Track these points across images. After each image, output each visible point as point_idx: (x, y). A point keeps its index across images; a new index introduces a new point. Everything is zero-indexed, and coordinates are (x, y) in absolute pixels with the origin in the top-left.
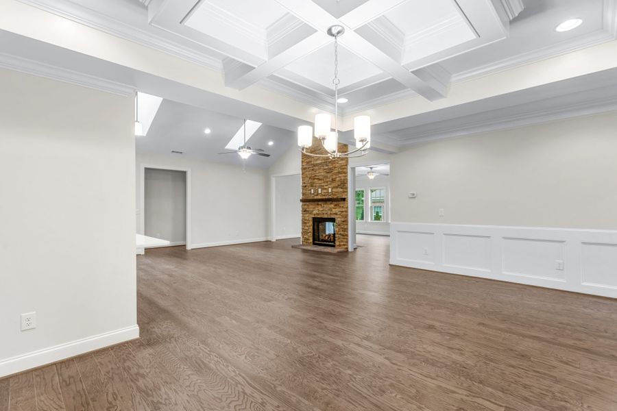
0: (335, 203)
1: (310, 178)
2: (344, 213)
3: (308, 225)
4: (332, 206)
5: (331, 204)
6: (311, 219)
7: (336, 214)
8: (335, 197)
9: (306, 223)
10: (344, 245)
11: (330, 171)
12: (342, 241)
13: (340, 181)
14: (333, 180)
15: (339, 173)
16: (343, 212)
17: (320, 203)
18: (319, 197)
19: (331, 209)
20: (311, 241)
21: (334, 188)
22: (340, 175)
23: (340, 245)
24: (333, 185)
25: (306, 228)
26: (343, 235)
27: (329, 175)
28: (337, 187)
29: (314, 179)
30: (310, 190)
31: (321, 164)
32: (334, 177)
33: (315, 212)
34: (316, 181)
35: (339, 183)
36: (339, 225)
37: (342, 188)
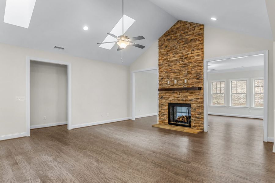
0: (191, 91)
1: (166, 72)
2: (200, 100)
3: (164, 108)
4: (188, 94)
5: (187, 92)
6: (167, 104)
7: (191, 100)
8: (191, 86)
9: (162, 107)
10: (200, 126)
11: (186, 65)
12: (197, 123)
13: (196, 73)
14: (189, 73)
15: (195, 66)
16: (198, 99)
17: (176, 92)
18: (175, 87)
19: (186, 97)
20: (167, 121)
21: (190, 79)
22: (196, 69)
23: (195, 126)
24: (189, 77)
25: (162, 111)
26: (198, 118)
27: (184, 69)
28: (192, 79)
29: (170, 72)
30: (167, 81)
31: (177, 60)
32: (190, 70)
33: (170, 99)
34: (172, 74)
35: (195, 75)
36: (195, 109)
37: (197, 79)
